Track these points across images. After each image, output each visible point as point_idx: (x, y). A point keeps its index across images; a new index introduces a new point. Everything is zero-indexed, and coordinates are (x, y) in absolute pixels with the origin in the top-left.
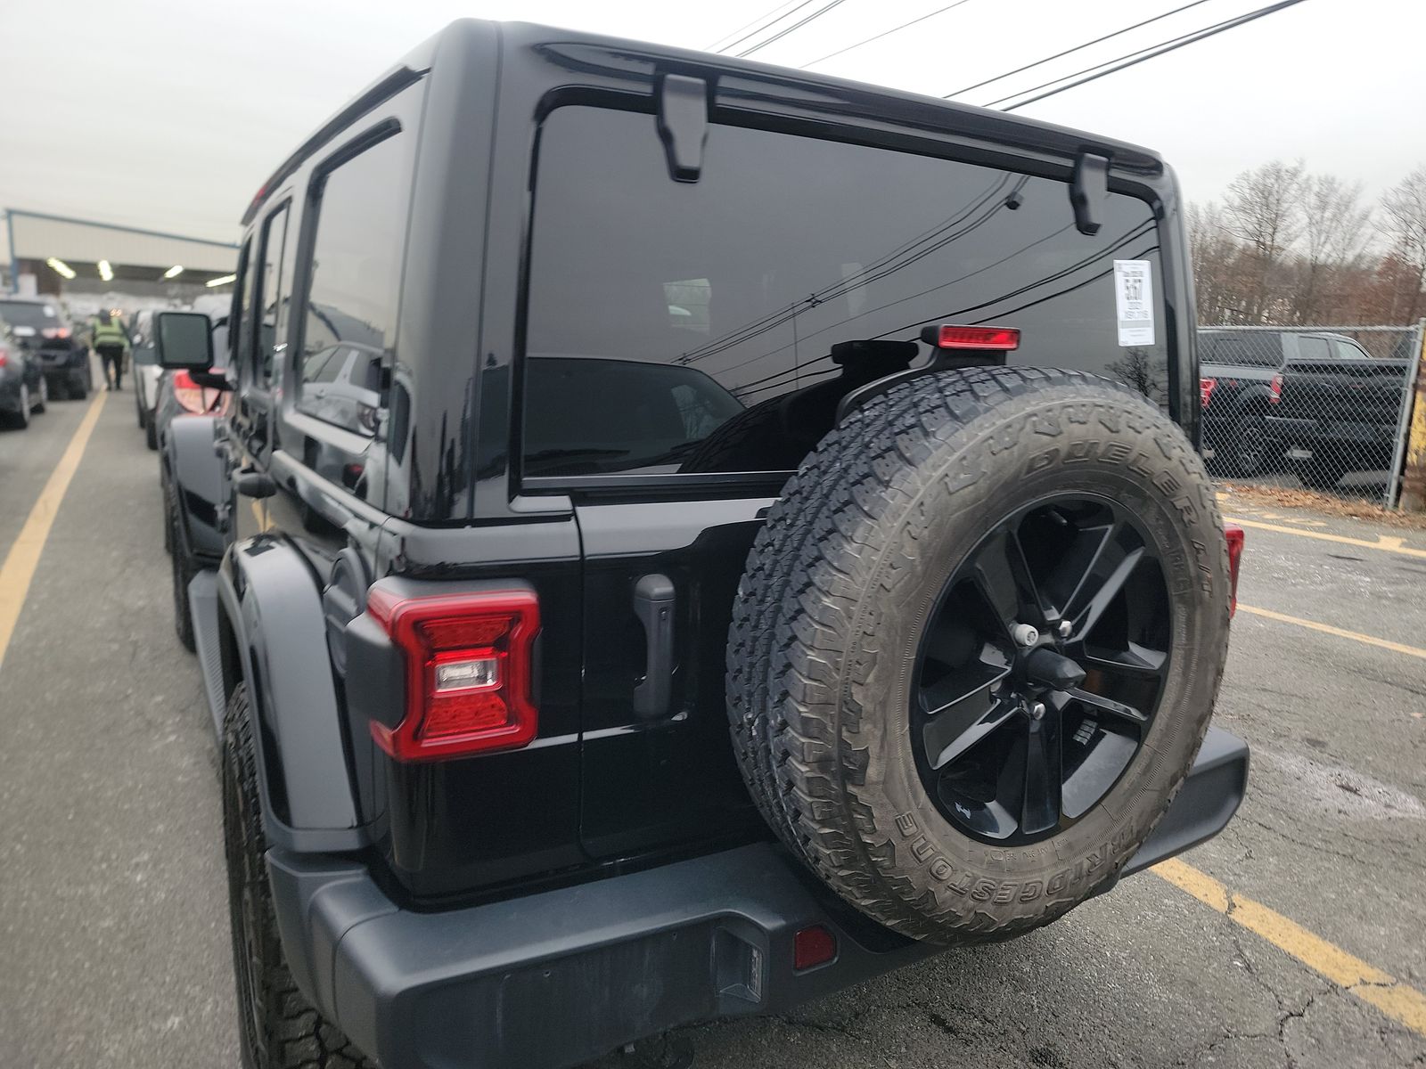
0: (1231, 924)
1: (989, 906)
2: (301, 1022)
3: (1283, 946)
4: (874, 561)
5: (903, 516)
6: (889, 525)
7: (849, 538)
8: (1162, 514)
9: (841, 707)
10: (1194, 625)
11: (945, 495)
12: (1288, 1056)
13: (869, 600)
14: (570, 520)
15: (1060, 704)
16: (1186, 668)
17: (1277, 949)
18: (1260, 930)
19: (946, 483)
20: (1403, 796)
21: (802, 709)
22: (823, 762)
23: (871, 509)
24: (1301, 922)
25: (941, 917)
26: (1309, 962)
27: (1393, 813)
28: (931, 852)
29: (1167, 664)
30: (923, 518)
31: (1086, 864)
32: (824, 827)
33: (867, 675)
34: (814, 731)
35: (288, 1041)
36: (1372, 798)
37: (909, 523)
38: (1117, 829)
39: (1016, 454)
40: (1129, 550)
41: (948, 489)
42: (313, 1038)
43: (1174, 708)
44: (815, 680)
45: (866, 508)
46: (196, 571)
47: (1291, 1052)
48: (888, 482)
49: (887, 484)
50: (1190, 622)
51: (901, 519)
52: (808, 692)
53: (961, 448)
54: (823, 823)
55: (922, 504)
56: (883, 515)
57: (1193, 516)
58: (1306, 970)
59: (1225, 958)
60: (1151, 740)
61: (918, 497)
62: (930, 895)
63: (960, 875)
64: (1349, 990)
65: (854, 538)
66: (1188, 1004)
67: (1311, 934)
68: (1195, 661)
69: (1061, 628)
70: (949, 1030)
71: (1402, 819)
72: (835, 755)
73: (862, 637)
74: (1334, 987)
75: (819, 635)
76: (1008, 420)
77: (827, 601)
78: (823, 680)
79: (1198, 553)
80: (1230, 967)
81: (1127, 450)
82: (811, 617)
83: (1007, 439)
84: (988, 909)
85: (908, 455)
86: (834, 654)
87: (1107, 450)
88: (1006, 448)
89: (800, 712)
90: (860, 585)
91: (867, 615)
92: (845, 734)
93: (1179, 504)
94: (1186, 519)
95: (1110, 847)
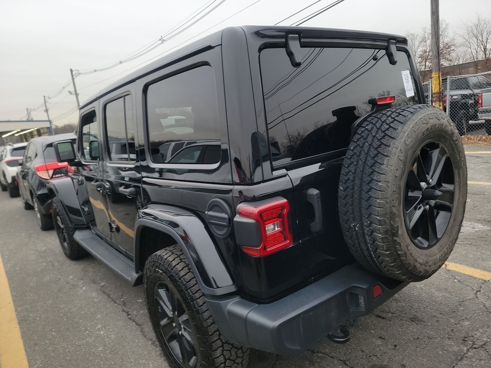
0: (448, 270)
1: (428, 267)
2: (218, 352)
3: (466, 273)
4: (392, 169)
5: (397, 154)
6: (394, 158)
7: (383, 164)
8: (450, 143)
9: (390, 214)
10: (460, 175)
11: (406, 146)
12: (483, 303)
13: (393, 181)
14: (286, 176)
15: (433, 205)
16: (460, 188)
17: (464, 274)
18: (457, 270)
19: (406, 143)
20: (477, 224)
21: (378, 217)
22: (386, 232)
23: (387, 154)
24: (467, 265)
25: (417, 273)
26: (475, 276)
27: (476, 230)
28: (414, 254)
29: (454, 188)
30: (402, 154)
31: (446, 251)
32: (387, 251)
33: (395, 204)
34: (383, 223)
35: (215, 359)
36: (467, 226)
37: (399, 156)
38: (451, 239)
39: (420, 131)
40: (443, 156)
41: (406, 144)
42: (222, 356)
43: (458, 200)
44: (381, 208)
45: (385, 154)
46: (75, 231)
47: (482, 301)
48: (389, 145)
49: (389, 146)
50: (459, 174)
51: (396, 155)
52: (379, 212)
53: (406, 131)
54: (386, 251)
55: (401, 150)
56: (391, 155)
57: (458, 142)
58: (475, 278)
59: (451, 280)
60: (454, 211)
61: (399, 148)
62: (415, 266)
63: (421, 259)
64: (490, 281)
65: (384, 163)
66: (448, 295)
67: (472, 268)
68: (462, 185)
69: (430, 182)
70: (383, 318)
71: (480, 231)
72: (390, 229)
73: (393, 193)
74: (485, 281)
75: (380, 195)
76: (416, 121)
77: (380, 184)
78: (384, 207)
79: (460, 153)
80: (454, 282)
81: (442, 125)
82: (375, 189)
83: (417, 127)
84: (427, 268)
85: (393, 136)
86: (386, 199)
87: (439, 126)
88: (417, 130)
89: (377, 218)
90: (390, 177)
91: (393, 185)
92: (392, 222)
93: (454, 139)
94: (456, 143)
95: (450, 244)
